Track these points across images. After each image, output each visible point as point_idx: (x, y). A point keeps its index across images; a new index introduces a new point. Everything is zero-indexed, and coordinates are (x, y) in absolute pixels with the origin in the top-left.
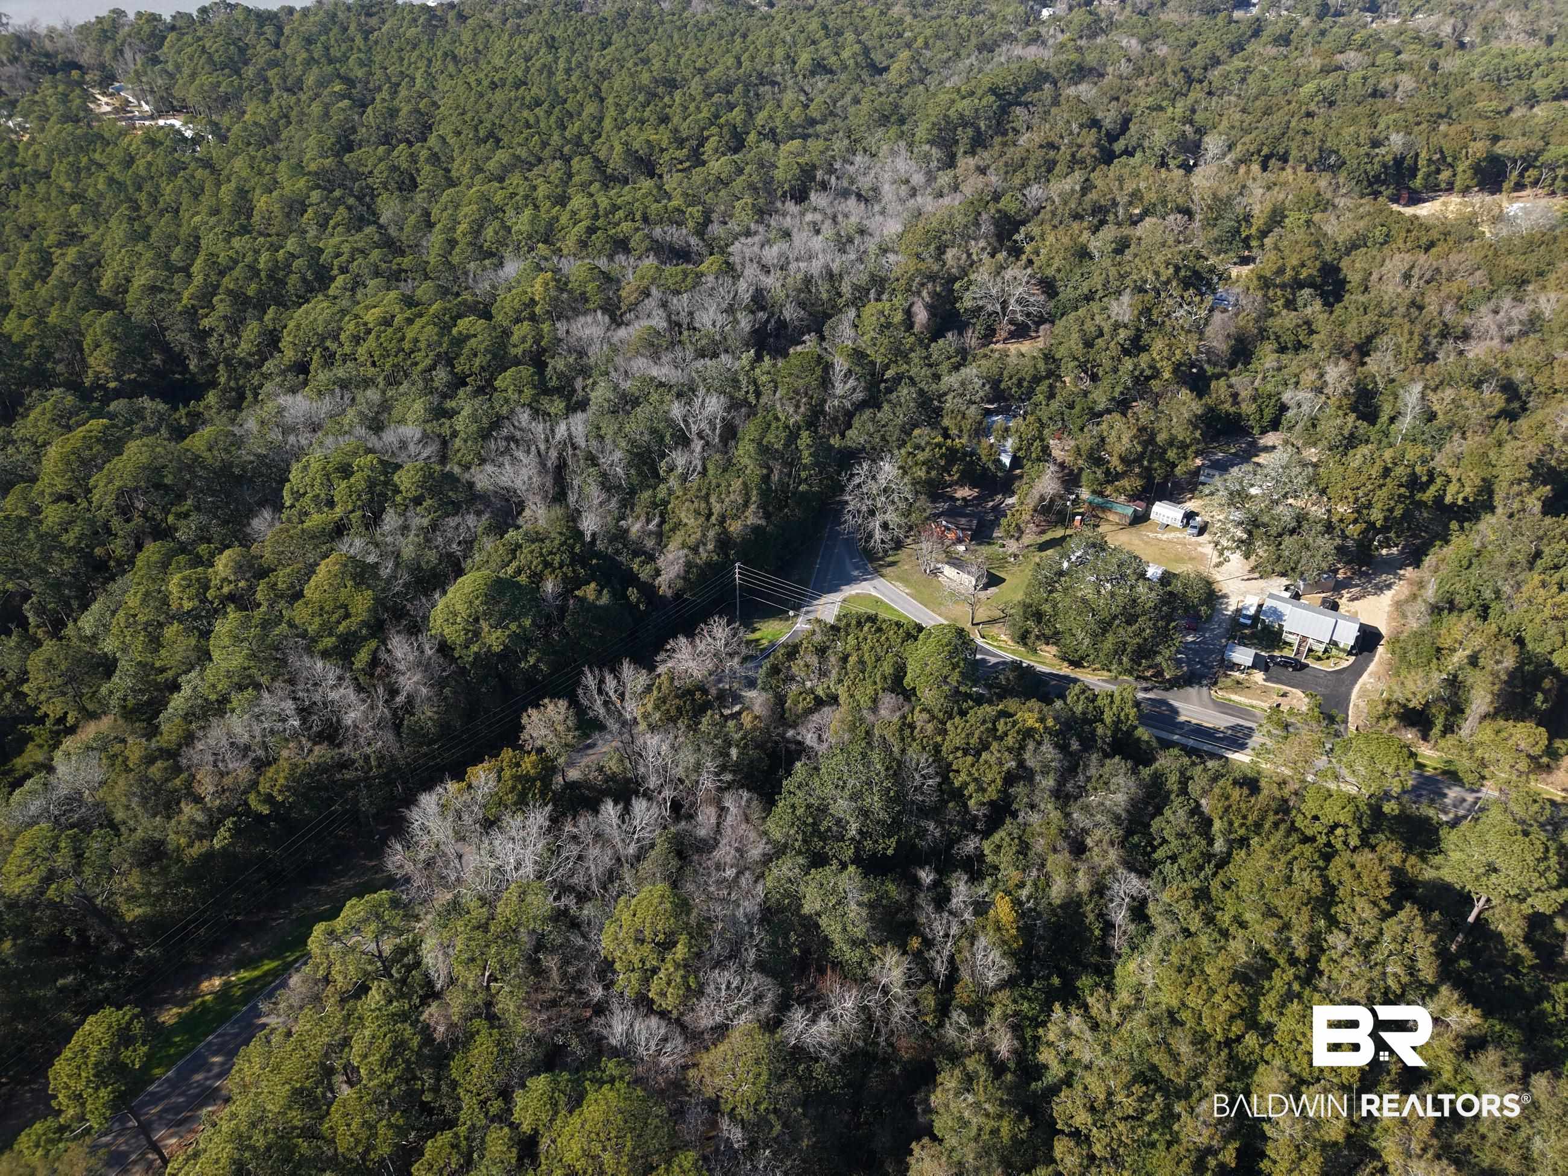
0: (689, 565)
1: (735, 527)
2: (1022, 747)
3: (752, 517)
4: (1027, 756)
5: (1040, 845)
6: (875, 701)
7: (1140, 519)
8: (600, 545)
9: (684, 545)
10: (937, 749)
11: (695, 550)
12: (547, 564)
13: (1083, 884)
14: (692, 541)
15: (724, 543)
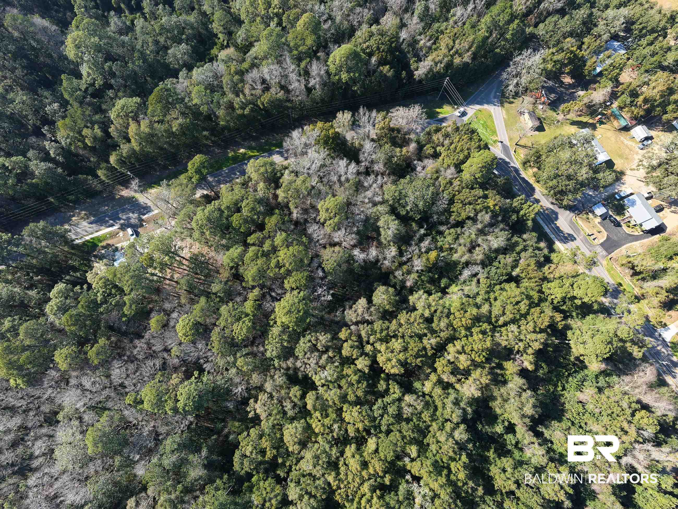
0: (431, 70)
1: (457, 60)
2: (481, 211)
3: (467, 58)
4: (479, 215)
5: (462, 241)
6: (449, 166)
7: (626, 129)
8: (404, 46)
9: (433, 60)
10: (454, 195)
11: (436, 64)
12: (378, 48)
13: (463, 260)
14: (437, 60)
15: (449, 65)
